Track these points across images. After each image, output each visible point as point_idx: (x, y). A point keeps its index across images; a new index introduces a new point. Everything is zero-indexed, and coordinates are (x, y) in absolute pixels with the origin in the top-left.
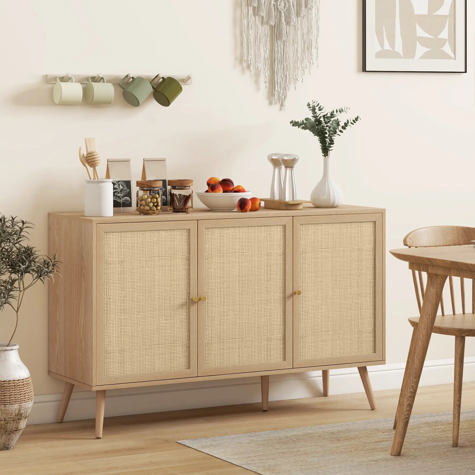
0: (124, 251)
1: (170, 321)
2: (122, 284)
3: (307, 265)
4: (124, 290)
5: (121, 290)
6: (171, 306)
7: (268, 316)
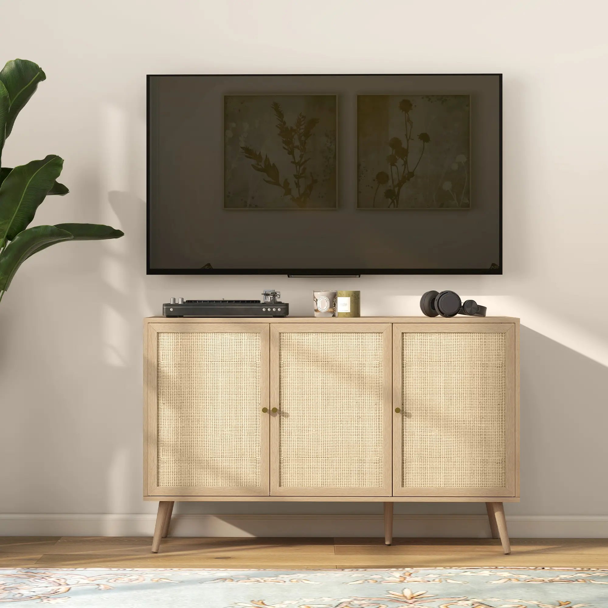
0: (181, 353)
1: (236, 433)
2: (179, 389)
3: (411, 380)
4: (181, 395)
5: (177, 395)
6: (238, 416)
7: (360, 435)
